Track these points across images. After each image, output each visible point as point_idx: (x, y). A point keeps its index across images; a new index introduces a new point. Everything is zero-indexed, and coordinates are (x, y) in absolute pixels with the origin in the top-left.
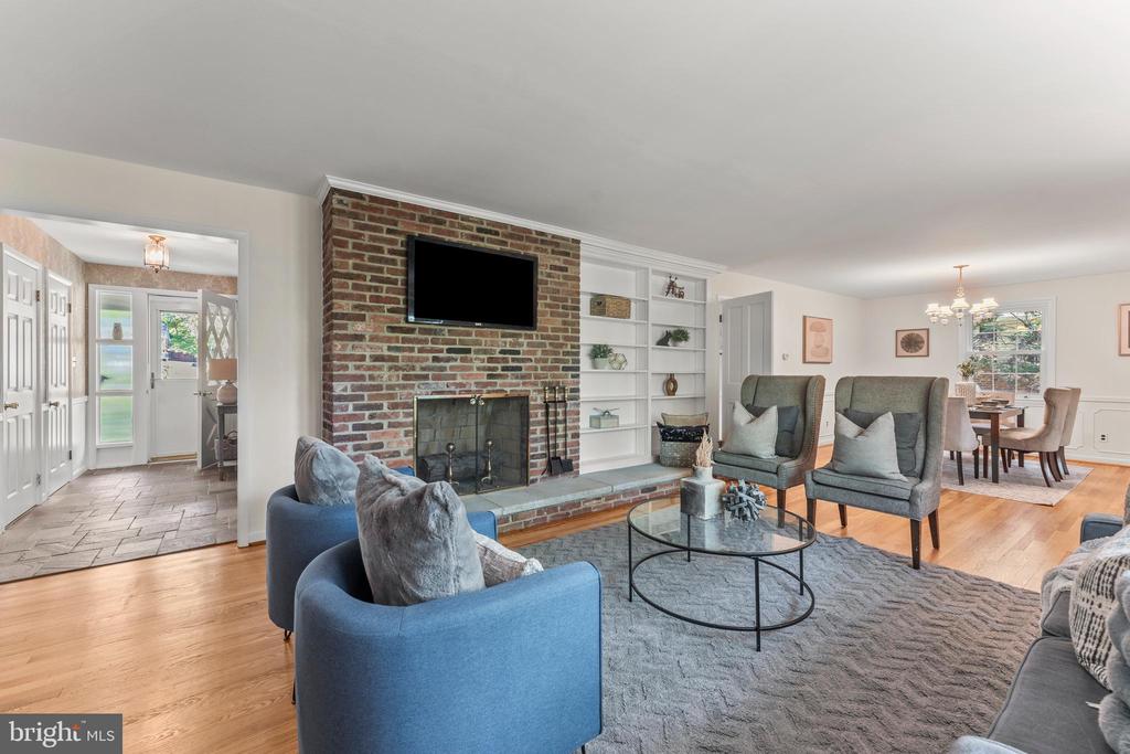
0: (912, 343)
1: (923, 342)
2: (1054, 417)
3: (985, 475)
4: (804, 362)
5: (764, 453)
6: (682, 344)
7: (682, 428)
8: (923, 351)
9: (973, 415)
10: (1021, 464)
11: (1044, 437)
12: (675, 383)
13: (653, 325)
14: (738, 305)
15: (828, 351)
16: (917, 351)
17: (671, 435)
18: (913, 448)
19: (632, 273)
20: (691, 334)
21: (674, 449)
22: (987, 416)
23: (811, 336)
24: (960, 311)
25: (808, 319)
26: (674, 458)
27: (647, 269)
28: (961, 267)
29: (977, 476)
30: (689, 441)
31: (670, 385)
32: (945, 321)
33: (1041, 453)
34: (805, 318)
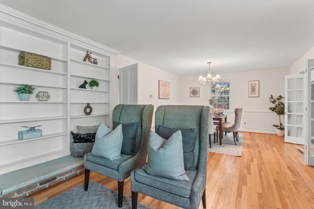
0: (194, 92)
1: (198, 92)
2: (237, 119)
3: (217, 142)
4: (159, 98)
5: (112, 156)
6: (95, 88)
7: (85, 135)
8: (197, 95)
9: (214, 119)
10: (226, 134)
11: (235, 127)
12: (91, 108)
13: (71, 76)
14: (124, 70)
15: (168, 94)
16: (196, 95)
17: (77, 139)
18: (193, 151)
19: (61, 46)
20: (100, 83)
21: (80, 147)
22: (218, 119)
23: (161, 88)
24: (209, 79)
25: (160, 81)
26: (80, 152)
27: (67, 43)
28: (209, 63)
29: (215, 143)
30: (89, 142)
31: (88, 109)
32: (204, 83)
33: (234, 132)
34: (159, 81)
